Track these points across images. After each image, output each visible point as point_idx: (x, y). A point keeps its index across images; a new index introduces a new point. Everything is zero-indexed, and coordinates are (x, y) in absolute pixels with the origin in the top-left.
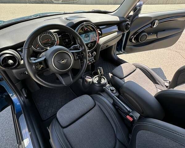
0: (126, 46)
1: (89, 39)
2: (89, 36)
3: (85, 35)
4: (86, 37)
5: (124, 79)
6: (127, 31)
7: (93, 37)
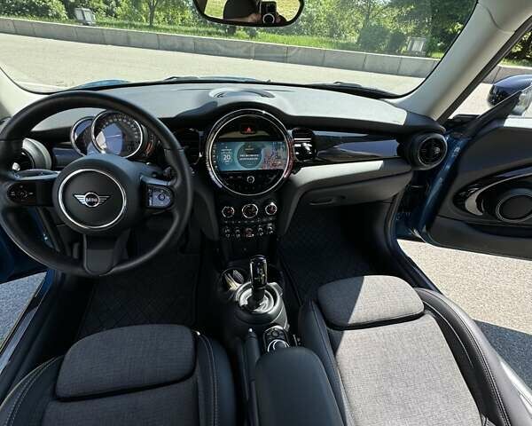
0: (435, 218)
1: (258, 161)
2: (257, 151)
3: (245, 146)
4: (248, 152)
5: (343, 333)
6: (427, 167)
7: (273, 156)
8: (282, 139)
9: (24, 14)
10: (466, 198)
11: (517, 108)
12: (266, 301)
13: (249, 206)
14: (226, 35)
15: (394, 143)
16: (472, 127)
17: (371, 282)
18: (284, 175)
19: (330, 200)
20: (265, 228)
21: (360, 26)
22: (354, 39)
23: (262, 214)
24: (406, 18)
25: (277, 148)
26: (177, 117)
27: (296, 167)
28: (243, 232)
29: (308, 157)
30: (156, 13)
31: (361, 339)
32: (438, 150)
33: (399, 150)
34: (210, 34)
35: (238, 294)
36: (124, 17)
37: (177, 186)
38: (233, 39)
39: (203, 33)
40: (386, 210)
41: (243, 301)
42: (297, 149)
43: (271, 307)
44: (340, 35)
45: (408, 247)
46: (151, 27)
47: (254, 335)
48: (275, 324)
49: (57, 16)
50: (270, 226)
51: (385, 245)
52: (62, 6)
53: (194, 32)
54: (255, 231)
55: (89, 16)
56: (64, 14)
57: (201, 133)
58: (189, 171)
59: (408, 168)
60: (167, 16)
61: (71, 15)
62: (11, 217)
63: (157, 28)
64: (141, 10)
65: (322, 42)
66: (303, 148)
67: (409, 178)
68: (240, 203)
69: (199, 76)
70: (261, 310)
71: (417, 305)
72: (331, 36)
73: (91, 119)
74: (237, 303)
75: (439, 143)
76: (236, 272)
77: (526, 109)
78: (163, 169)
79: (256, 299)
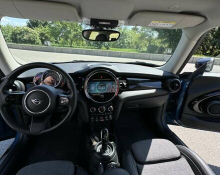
0: (182, 114)
1: (105, 89)
2: (105, 85)
3: (100, 83)
4: (101, 86)
5: (143, 166)
6: (174, 92)
7: (111, 87)
8: (114, 81)
9: (26, 43)
10: (193, 105)
11: (207, 69)
12: (108, 150)
13: (101, 107)
14: (98, 49)
15: (160, 83)
16: (190, 77)
17: (155, 142)
18: (116, 94)
19: (136, 106)
20: (108, 118)
21: (148, 45)
22: (145, 49)
23: (107, 111)
24: (164, 42)
25: (113, 84)
26: (75, 73)
27: (120, 92)
28: (99, 119)
29: (125, 88)
30: (73, 42)
31: (152, 168)
32: (177, 85)
33: (162, 85)
34: (92, 48)
35: (96, 147)
36: (61, 44)
37: (71, 97)
38: (100, 50)
39: (89, 48)
40: (161, 111)
41: (98, 150)
42: (121, 85)
43: (110, 153)
44: (140, 48)
45: (172, 128)
46: (71, 47)
47: (102, 166)
48: (112, 161)
49: (38, 44)
50: (110, 117)
51: (162, 126)
52: (40, 40)
53: (86, 48)
54: (104, 118)
55: (49, 43)
56: (40, 43)
57: (83, 79)
58: (76, 92)
59: (166, 92)
60: (77, 43)
61: (43, 43)
62: (4, 108)
63: (73, 47)
64: (68, 41)
65: (133, 51)
66: (123, 84)
67: (167, 96)
68: (97, 106)
69: (85, 60)
70: (106, 154)
71: (177, 153)
72: (137, 49)
73: (42, 73)
74: (95, 151)
75: (177, 82)
76: (96, 137)
77: (211, 70)
78: (67, 91)
79: (104, 149)
